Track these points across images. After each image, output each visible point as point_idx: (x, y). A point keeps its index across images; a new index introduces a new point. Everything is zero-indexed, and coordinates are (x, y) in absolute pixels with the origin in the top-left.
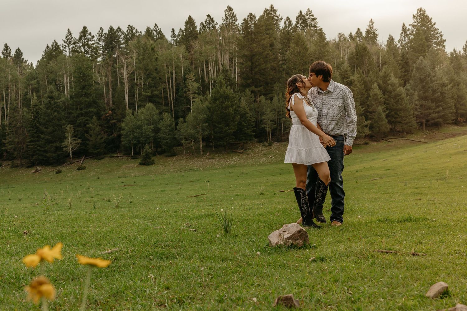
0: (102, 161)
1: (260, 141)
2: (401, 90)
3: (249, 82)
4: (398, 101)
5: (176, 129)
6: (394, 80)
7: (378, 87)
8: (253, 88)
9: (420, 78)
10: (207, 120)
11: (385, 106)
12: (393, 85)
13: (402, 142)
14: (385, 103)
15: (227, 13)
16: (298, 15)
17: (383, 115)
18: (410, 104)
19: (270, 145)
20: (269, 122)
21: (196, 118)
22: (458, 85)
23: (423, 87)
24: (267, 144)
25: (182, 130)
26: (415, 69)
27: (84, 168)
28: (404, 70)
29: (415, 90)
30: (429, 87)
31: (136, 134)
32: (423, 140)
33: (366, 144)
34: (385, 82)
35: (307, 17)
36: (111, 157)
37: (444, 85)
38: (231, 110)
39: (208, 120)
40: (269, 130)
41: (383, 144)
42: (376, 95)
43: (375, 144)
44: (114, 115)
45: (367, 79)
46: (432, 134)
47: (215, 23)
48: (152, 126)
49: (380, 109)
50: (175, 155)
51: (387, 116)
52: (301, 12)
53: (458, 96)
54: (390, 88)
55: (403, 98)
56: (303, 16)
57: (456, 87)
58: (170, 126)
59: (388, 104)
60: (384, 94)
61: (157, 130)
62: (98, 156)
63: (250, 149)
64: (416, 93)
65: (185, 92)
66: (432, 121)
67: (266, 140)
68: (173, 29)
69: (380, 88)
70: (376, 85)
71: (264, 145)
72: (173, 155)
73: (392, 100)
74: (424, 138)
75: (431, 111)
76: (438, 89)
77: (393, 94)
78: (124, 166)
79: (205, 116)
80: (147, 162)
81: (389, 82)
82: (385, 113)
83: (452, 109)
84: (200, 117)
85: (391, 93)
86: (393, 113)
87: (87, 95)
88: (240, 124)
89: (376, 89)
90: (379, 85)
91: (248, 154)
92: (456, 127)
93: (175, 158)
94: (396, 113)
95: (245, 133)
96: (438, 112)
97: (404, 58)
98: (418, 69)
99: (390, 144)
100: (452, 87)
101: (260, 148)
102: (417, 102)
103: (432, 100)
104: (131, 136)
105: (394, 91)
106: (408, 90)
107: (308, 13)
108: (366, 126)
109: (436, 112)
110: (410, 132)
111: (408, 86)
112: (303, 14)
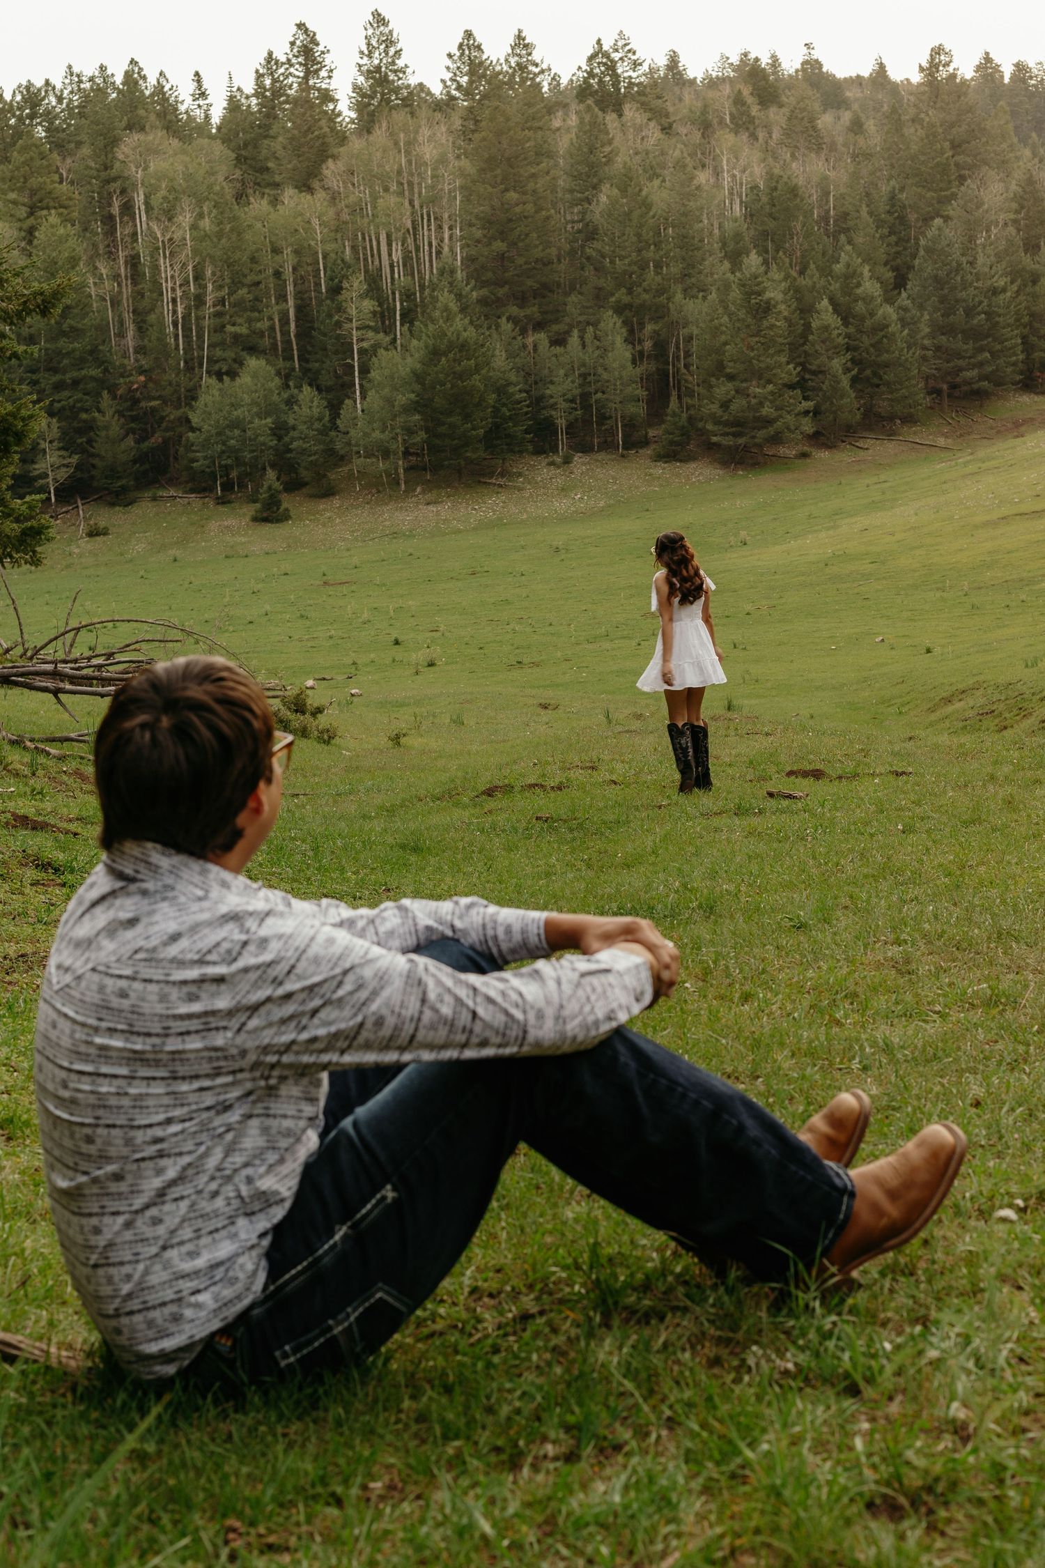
0: (136, 510)
1: (539, 452)
2: (889, 311)
3: (501, 292)
4: (880, 342)
5: (336, 428)
6: (870, 287)
7: (830, 309)
8: (514, 310)
9: (936, 277)
10: (415, 407)
11: (849, 356)
12: (868, 300)
13: (891, 447)
14: (848, 349)
15: (370, 32)
16: (590, 52)
17: (845, 382)
18: (909, 348)
19: (567, 461)
20: (564, 405)
21: (390, 401)
22: (1034, 282)
23: (943, 300)
24: (558, 460)
25: (353, 433)
26: (922, 252)
27: (104, 532)
28: (893, 239)
29: (921, 307)
30: (957, 301)
31: (233, 442)
32: (941, 441)
33: (804, 455)
34: (848, 290)
35: (616, 56)
36: (154, 499)
37: (995, 292)
38: (476, 381)
39: (420, 406)
40: (561, 423)
41: (844, 456)
42: (826, 328)
43: (824, 455)
44: (151, 385)
45: (803, 282)
46: (962, 420)
47: (321, 48)
48: (269, 420)
49: (837, 364)
50: (333, 494)
51: (854, 381)
52: (599, 42)
53: (1032, 315)
54: (860, 307)
55: (893, 334)
56: (606, 55)
57: (1029, 289)
58: (320, 419)
59: (855, 349)
60: (846, 323)
61: (280, 430)
62: (119, 497)
63: (520, 475)
64: (927, 317)
65: (338, 324)
66: (965, 388)
67: (555, 450)
68: (197, 74)
69: (836, 311)
70: (825, 302)
71: (552, 464)
72: (328, 493)
73: (865, 338)
74: (943, 435)
75: (961, 363)
76: (980, 303)
77: (868, 323)
78: (213, 525)
79: (412, 396)
80: (270, 514)
81: (859, 291)
82: (849, 375)
83: (1015, 354)
84: (402, 399)
85: (863, 319)
86: (868, 372)
87: (75, 333)
88: (496, 410)
89: (825, 315)
90: (832, 300)
91: (520, 490)
92: (1026, 399)
93: (336, 502)
94: (875, 374)
95: (508, 436)
96: (981, 364)
97: (893, 206)
98: (929, 250)
99: (862, 453)
100: (1018, 293)
101: (542, 471)
102: (926, 342)
103: (963, 332)
104: (219, 448)
105: (872, 314)
106: (906, 310)
107: (620, 43)
108: (806, 413)
109: (974, 366)
110: (909, 420)
111: (904, 299)
112: (606, 47)
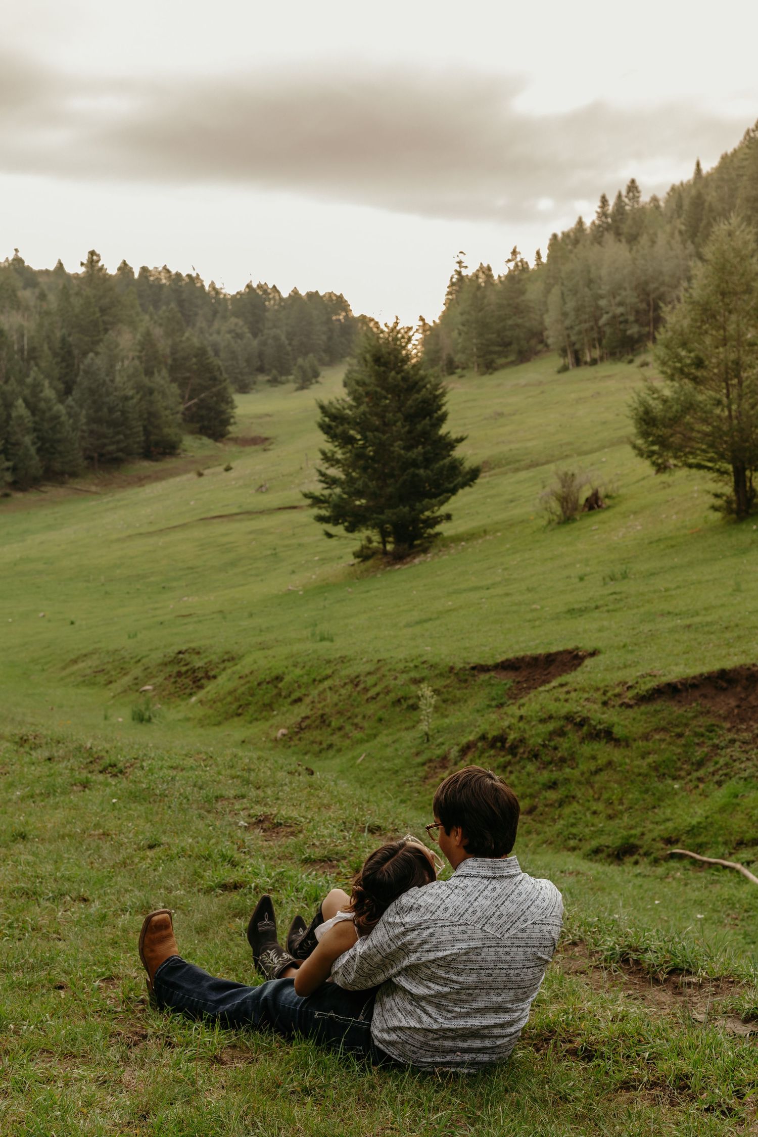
2: (60, 408)
4: (54, 426)
6: (48, 393)
7: (24, 405)
9: (90, 388)
11: (35, 434)
12: (47, 400)
13: (61, 491)
14: (35, 430)
17: (33, 450)
18: (73, 431)
22: (150, 394)
23: (94, 402)
26: (81, 373)
28: (64, 364)
29: (81, 406)
30: (103, 403)
32: (93, 488)
33: (6, 495)
34: (34, 394)
37: (127, 398)
41: (32, 496)
42: (21, 417)
46: (106, 476)
49: (27, 439)
51: (38, 450)
53: (150, 414)
54: (42, 405)
55: (63, 422)
57: (147, 398)
59: (39, 430)
60: (33, 414)
64: (84, 412)
66: (108, 456)
69: (27, 406)
70: (20, 401)
73: (45, 424)
74: (94, 484)
75: (105, 441)
76: (117, 405)
77: (48, 415)
81: (42, 395)
82: (35, 446)
83: (139, 437)
85: (44, 412)
86: (47, 445)
89: (20, 409)
90: (24, 400)
92: (146, 464)
94: (52, 446)
96: (118, 442)
97: (64, 344)
98: (85, 372)
99: (43, 494)
100: (141, 399)
102: (84, 428)
103: (107, 422)
105: (50, 410)
106: (71, 407)
108: (8, 469)
109: (113, 443)
110: (74, 475)
111: (70, 400)
